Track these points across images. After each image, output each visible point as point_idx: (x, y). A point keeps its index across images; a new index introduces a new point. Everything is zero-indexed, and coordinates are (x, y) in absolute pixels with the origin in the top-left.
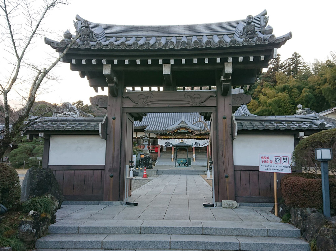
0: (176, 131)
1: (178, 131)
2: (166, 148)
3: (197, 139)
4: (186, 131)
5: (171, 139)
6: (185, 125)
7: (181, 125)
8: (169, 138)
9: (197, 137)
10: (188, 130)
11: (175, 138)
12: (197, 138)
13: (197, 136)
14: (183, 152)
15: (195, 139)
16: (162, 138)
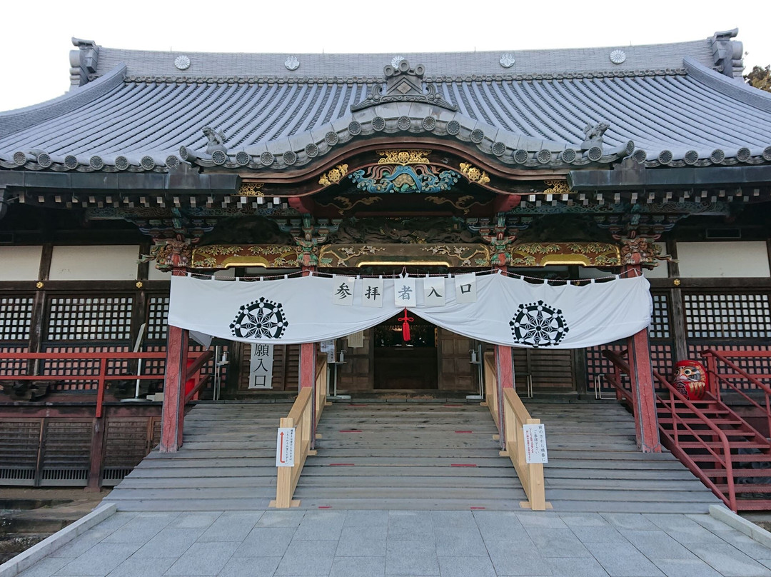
0: (336, 175)
1: (359, 174)
2: (268, 361)
3: (534, 276)
4: (437, 182)
5: (296, 272)
6: (426, 112)
7: (382, 112)
8: (279, 262)
9: (539, 256)
10: (456, 160)
11: (326, 263)
12: (531, 261)
13: (538, 248)
14: (397, 396)
15: (513, 272)
16: (211, 262)
